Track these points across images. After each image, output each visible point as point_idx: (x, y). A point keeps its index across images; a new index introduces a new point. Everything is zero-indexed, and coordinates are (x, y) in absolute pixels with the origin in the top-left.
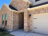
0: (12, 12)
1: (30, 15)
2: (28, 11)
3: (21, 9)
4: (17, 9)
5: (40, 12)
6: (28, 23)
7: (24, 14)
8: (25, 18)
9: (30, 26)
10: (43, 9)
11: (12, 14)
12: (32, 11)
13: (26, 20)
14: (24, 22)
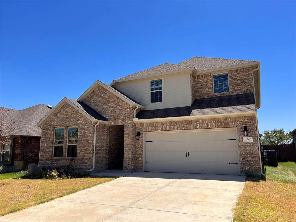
0: (94, 126)
1: (138, 134)
2: (135, 124)
3: (118, 118)
4: (107, 116)
5: (158, 128)
6: (134, 152)
7: (126, 132)
8: (128, 140)
9: (138, 158)
10: (163, 123)
11: (94, 129)
12: (142, 124)
13: (130, 145)
14: (126, 148)
